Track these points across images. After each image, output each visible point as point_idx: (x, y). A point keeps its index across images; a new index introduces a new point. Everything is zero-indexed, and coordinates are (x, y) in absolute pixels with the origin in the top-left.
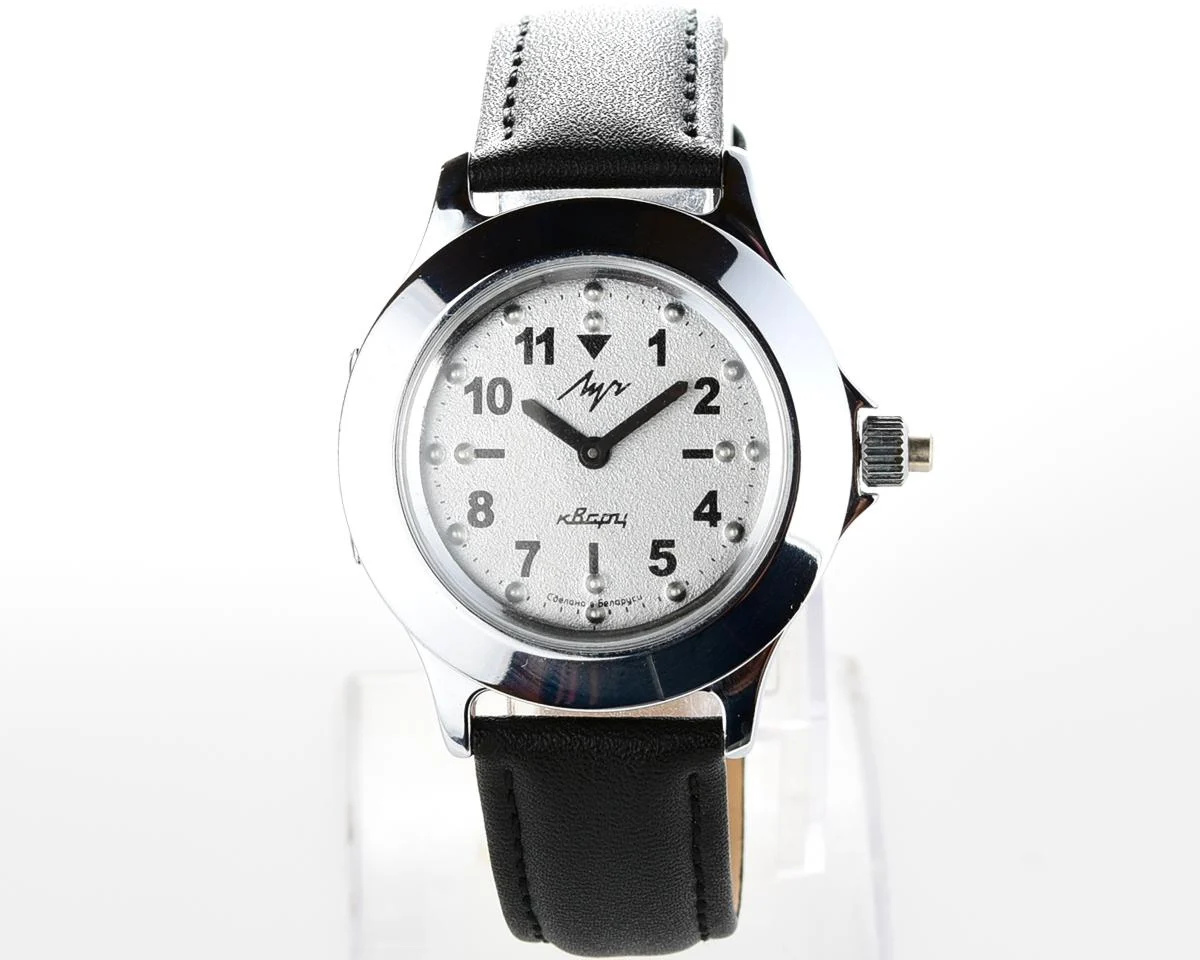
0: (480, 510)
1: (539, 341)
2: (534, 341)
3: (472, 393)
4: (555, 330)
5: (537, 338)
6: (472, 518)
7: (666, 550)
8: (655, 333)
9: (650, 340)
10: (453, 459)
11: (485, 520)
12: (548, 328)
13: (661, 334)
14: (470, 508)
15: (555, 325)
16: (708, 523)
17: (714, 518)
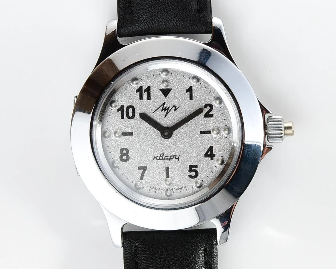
0: (124, 155)
1: (145, 91)
2: (143, 91)
3: (120, 111)
4: (151, 87)
5: (144, 90)
6: (121, 158)
7: (194, 168)
8: (188, 88)
9: (187, 90)
10: (114, 136)
11: (126, 159)
12: (148, 86)
13: (191, 88)
14: (120, 154)
15: (151, 85)
16: (210, 158)
17: (212, 156)
